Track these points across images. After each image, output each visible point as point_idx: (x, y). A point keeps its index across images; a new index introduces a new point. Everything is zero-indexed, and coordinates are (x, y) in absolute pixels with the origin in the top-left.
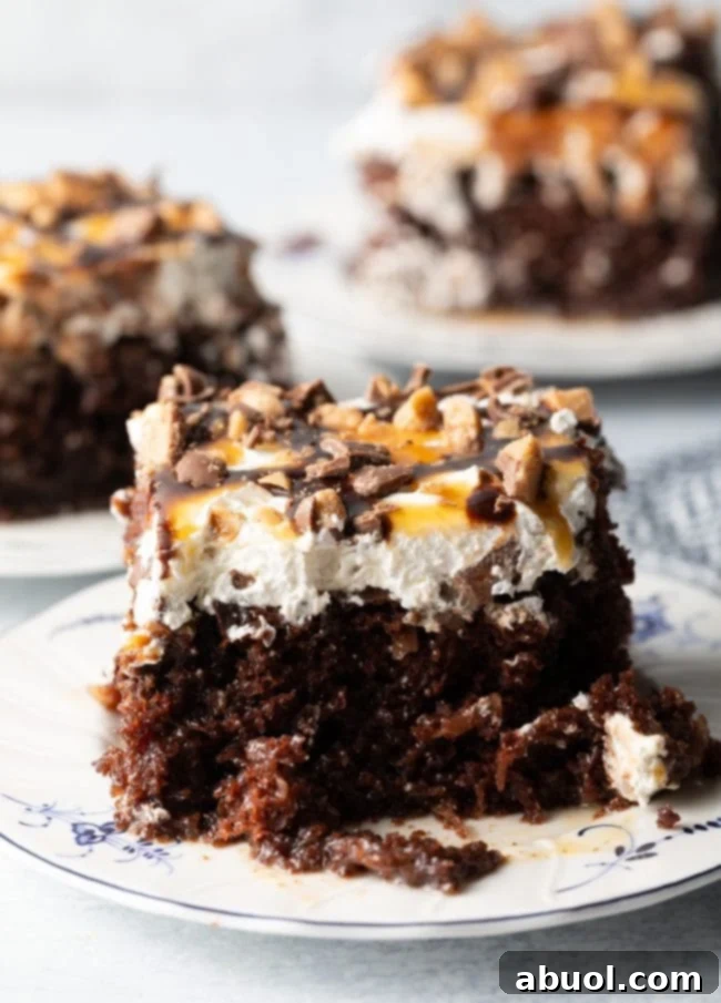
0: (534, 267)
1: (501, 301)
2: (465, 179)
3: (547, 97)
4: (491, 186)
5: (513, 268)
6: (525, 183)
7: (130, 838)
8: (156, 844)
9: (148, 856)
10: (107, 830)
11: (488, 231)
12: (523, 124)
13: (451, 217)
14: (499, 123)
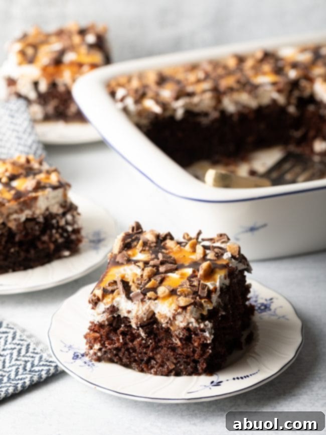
0: (56, 108)
1: (47, 118)
2: (36, 84)
3: (58, 62)
4: (43, 87)
5: (50, 108)
6: (53, 85)
7: (87, 359)
8: (93, 362)
9: (89, 365)
10: (83, 355)
11: (43, 99)
12: (51, 69)
13: (32, 95)
14: (45, 69)
